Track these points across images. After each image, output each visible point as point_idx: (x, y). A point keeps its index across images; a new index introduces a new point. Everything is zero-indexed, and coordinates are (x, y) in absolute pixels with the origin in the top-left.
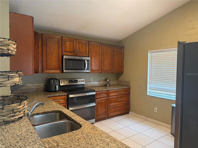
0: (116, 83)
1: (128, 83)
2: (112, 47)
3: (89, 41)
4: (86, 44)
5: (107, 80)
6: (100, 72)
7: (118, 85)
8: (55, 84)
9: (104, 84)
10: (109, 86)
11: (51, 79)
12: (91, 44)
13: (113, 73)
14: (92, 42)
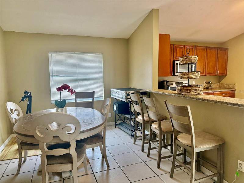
0: (218, 86)
1: (233, 85)
2: (217, 50)
3: (195, 46)
4: (192, 49)
5: (209, 82)
6: (204, 75)
7: (220, 88)
8: (168, 85)
9: (206, 86)
10: (212, 88)
11: (165, 81)
12: (197, 48)
13: (216, 75)
14: (198, 46)
